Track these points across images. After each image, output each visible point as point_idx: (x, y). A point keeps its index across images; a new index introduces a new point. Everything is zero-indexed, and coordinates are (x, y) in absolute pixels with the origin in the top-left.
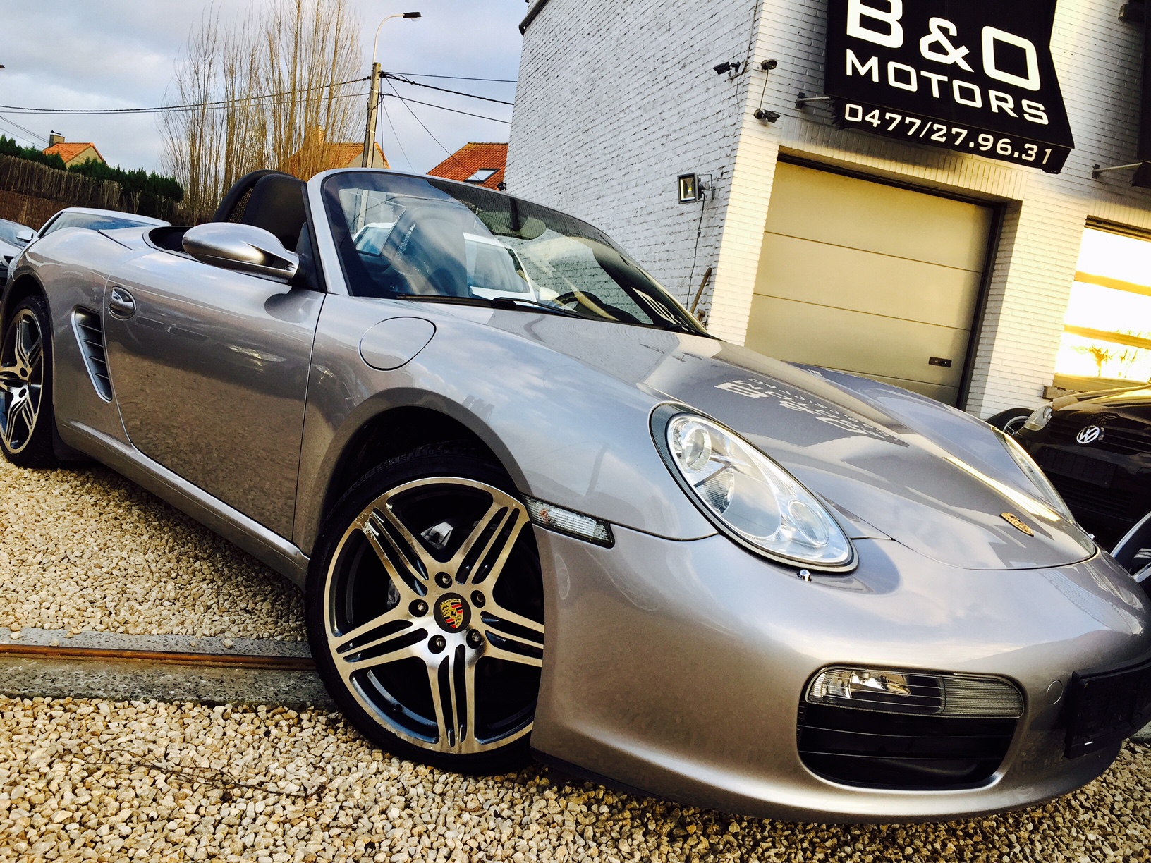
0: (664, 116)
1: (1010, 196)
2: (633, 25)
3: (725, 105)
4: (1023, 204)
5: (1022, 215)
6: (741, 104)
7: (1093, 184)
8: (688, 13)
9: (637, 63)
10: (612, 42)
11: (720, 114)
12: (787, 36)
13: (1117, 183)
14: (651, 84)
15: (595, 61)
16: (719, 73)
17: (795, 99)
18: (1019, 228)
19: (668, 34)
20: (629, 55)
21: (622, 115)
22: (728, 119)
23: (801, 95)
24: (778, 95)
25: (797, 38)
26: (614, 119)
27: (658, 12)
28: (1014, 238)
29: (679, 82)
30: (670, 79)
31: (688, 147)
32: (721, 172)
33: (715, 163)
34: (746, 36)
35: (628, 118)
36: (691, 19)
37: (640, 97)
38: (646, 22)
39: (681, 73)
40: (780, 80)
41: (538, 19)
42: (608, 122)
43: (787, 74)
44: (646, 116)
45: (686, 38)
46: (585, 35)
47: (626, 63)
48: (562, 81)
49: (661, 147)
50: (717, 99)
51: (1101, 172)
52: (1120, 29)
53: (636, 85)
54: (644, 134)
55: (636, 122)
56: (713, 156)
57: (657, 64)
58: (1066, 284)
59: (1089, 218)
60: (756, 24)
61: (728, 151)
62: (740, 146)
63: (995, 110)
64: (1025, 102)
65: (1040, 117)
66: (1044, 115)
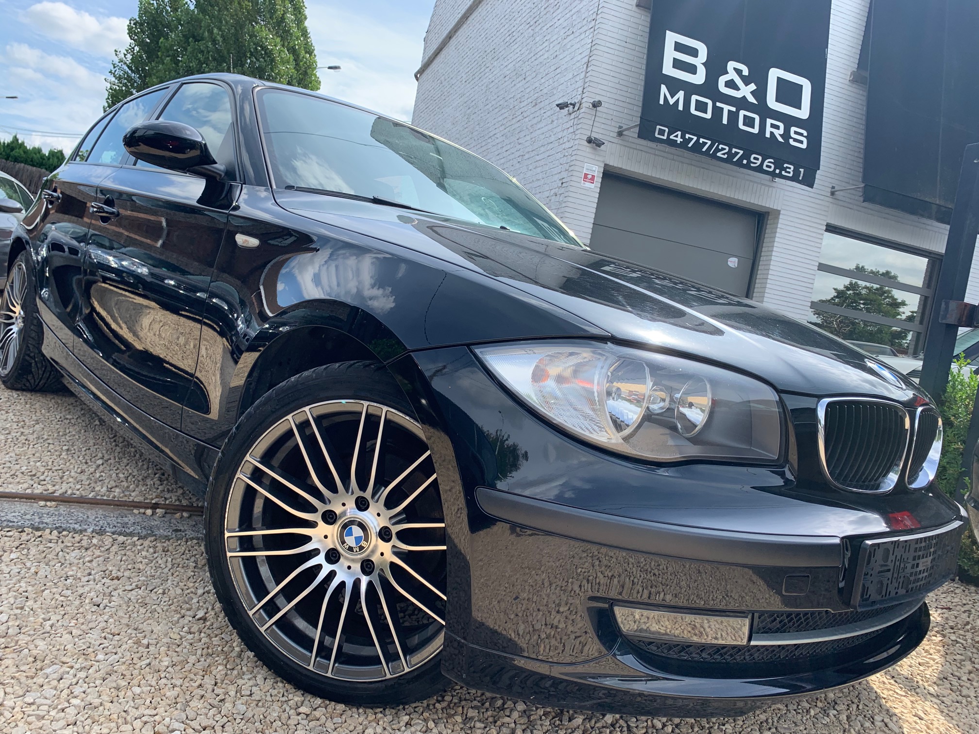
0: (520, 141)
1: (771, 207)
2: (498, 75)
3: (566, 131)
4: (781, 212)
5: (780, 221)
6: (576, 133)
7: (830, 200)
8: (539, 67)
9: (501, 103)
10: (483, 88)
11: (562, 140)
12: (610, 84)
13: (848, 200)
14: (511, 117)
15: (470, 101)
16: (560, 109)
17: (617, 130)
18: (778, 230)
19: (524, 82)
20: (496, 97)
21: (490, 140)
22: (567, 143)
23: (620, 127)
24: (603, 126)
25: (618, 86)
26: (484, 144)
27: (517, 65)
28: (775, 237)
29: (532, 116)
30: (525, 115)
31: (537, 164)
32: (561, 182)
33: (557, 176)
34: (580, 83)
35: (494, 143)
36: (541, 71)
37: (503, 127)
38: (508, 72)
39: (533, 110)
40: (604, 115)
41: (428, 71)
42: (479, 146)
43: (611, 112)
44: (507, 142)
45: (537, 85)
46: (463, 82)
47: (493, 103)
48: (446, 115)
49: (518, 164)
50: (559, 129)
51: (836, 191)
52: (850, 88)
53: (500, 119)
54: (505, 154)
55: (500, 146)
56: (556, 171)
57: (516, 103)
58: (812, 272)
59: (827, 225)
60: (588, 75)
61: (567, 167)
62: (576, 163)
63: (768, 135)
64: (793, 129)
65: (801, 142)
66: (805, 140)
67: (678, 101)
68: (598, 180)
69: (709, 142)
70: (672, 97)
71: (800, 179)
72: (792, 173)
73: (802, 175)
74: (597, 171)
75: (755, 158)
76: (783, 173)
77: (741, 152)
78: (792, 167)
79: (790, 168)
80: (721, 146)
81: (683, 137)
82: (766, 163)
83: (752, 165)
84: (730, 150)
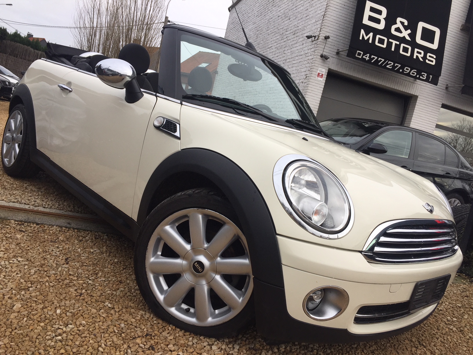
0: (285, 52)
1: (414, 94)
2: (275, 15)
3: (310, 50)
4: (418, 97)
5: (418, 101)
6: (315, 52)
7: (445, 91)
8: (297, 14)
9: (276, 30)
10: (266, 20)
11: (307, 55)
12: (335, 27)
13: (454, 92)
14: (280, 39)
15: (259, 27)
16: (308, 38)
17: (336, 51)
18: (416, 106)
19: (289, 21)
20: (273, 27)
21: (268, 50)
22: (310, 57)
24: (329, 49)
25: (339, 28)
27: (286, 11)
28: (414, 109)
29: (292, 40)
30: (289, 39)
31: (294, 65)
32: (306, 76)
33: (304, 73)
34: (319, 26)
37: (276, 44)
40: (330, 43)
43: (334, 41)
45: (296, 23)
46: (255, 16)
50: (306, 49)
51: (449, 87)
52: (460, 33)
56: (303, 70)
59: (442, 105)
60: (323, 22)
61: (309, 69)
62: (314, 67)
63: (415, 57)
64: (429, 54)
65: (432, 61)
66: (434, 61)
67: (369, 38)
68: (325, 76)
69: (383, 60)
70: (366, 36)
71: (430, 80)
72: (425, 77)
74: (324, 71)
75: (407, 69)
76: (421, 77)
77: (400, 66)
78: (426, 74)
80: (389, 62)
81: (370, 57)
82: (412, 72)
83: (405, 72)
84: (394, 64)
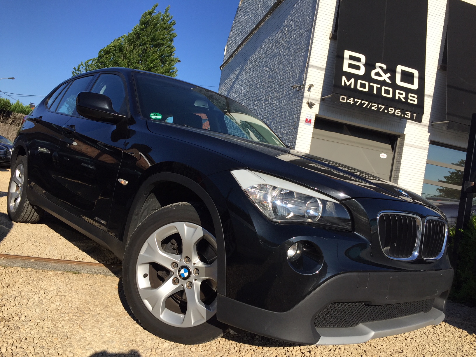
0: (274, 102)
1: (401, 132)
4: (406, 135)
5: (406, 139)
6: (302, 99)
7: (431, 128)
12: (318, 76)
13: (440, 128)
14: (269, 91)
17: (320, 97)
18: (405, 144)
19: (275, 73)
22: (297, 104)
23: (322, 96)
24: (315, 96)
25: (321, 77)
29: (279, 91)
31: (283, 114)
32: (295, 123)
33: (293, 120)
34: (303, 76)
35: (261, 103)
36: (283, 69)
39: (280, 88)
40: (315, 91)
43: (318, 89)
44: (267, 102)
45: (282, 75)
50: (293, 97)
51: (434, 124)
56: (292, 117)
59: (430, 141)
60: (306, 72)
61: (297, 116)
62: (302, 114)
63: (397, 98)
64: (410, 95)
65: (414, 101)
66: (416, 100)
67: (351, 84)
68: (313, 121)
69: (367, 103)
70: (348, 81)
71: (414, 119)
72: (410, 116)
73: (415, 117)
74: (312, 117)
75: (391, 110)
76: (406, 116)
77: (383, 107)
78: (410, 113)
79: (409, 114)
80: (373, 104)
81: (354, 100)
82: (396, 112)
83: (390, 113)
84: (378, 106)
